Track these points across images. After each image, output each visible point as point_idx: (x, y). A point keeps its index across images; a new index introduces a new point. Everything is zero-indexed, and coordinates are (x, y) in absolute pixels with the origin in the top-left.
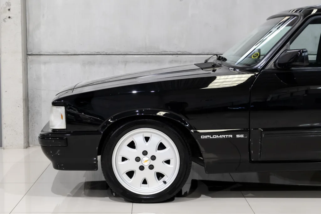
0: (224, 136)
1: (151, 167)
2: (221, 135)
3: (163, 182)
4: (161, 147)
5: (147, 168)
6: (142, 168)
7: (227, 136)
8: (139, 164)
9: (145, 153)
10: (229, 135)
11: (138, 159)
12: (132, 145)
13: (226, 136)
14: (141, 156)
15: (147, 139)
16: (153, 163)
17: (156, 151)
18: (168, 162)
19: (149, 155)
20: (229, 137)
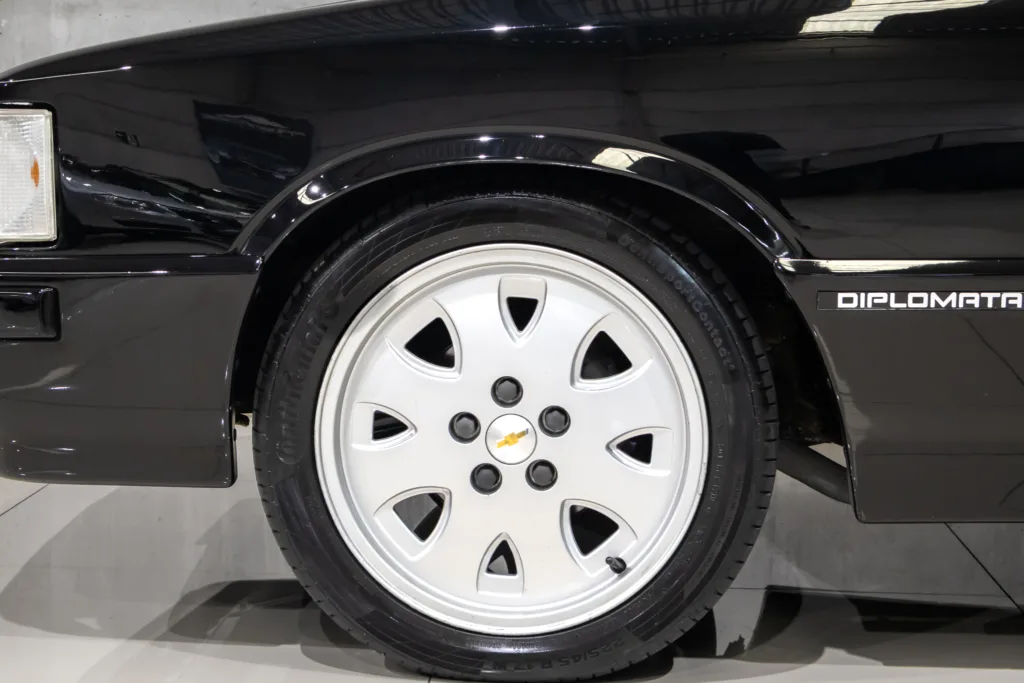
0: (976, 295)
1: (542, 475)
2: (958, 292)
3: (609, 561)
4: (604, 358)
5: (514, 479)
6: (486, 479)
7: (990, 296)
8: (474, 454)
9: (507, 391)
10: (1002, 292)
11: (464, 427)
12: (433, 344)
13: (984, 301)
14: (485, 408)
15: (522, 311)
16: (549, 448)
17: (572, 382)
18: (639, 448)
19: (533, 404)
20: (1003, 305)
